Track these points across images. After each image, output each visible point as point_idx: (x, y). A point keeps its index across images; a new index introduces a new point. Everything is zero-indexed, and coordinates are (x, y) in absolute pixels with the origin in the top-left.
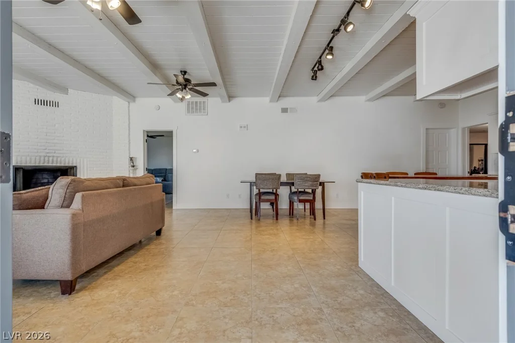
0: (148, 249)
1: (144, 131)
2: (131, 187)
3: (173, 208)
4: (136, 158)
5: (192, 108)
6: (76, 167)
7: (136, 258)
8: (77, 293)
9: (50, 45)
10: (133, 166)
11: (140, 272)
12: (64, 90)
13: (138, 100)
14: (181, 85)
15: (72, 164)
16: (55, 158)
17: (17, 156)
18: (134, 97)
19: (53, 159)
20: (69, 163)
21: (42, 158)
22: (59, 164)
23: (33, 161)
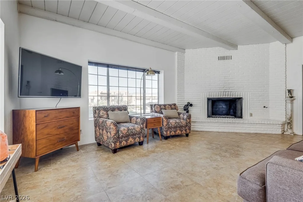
6: (242, 98)
10: (291, 97)
13: (295, 40)
15: (240, 96)
16: (229, 93)
17: (210, 92)
18: (292, 38)
19: (228, 93)
20: (238, 96)
21: (222, 93)
22: (231, 97)
23: (217, 95)
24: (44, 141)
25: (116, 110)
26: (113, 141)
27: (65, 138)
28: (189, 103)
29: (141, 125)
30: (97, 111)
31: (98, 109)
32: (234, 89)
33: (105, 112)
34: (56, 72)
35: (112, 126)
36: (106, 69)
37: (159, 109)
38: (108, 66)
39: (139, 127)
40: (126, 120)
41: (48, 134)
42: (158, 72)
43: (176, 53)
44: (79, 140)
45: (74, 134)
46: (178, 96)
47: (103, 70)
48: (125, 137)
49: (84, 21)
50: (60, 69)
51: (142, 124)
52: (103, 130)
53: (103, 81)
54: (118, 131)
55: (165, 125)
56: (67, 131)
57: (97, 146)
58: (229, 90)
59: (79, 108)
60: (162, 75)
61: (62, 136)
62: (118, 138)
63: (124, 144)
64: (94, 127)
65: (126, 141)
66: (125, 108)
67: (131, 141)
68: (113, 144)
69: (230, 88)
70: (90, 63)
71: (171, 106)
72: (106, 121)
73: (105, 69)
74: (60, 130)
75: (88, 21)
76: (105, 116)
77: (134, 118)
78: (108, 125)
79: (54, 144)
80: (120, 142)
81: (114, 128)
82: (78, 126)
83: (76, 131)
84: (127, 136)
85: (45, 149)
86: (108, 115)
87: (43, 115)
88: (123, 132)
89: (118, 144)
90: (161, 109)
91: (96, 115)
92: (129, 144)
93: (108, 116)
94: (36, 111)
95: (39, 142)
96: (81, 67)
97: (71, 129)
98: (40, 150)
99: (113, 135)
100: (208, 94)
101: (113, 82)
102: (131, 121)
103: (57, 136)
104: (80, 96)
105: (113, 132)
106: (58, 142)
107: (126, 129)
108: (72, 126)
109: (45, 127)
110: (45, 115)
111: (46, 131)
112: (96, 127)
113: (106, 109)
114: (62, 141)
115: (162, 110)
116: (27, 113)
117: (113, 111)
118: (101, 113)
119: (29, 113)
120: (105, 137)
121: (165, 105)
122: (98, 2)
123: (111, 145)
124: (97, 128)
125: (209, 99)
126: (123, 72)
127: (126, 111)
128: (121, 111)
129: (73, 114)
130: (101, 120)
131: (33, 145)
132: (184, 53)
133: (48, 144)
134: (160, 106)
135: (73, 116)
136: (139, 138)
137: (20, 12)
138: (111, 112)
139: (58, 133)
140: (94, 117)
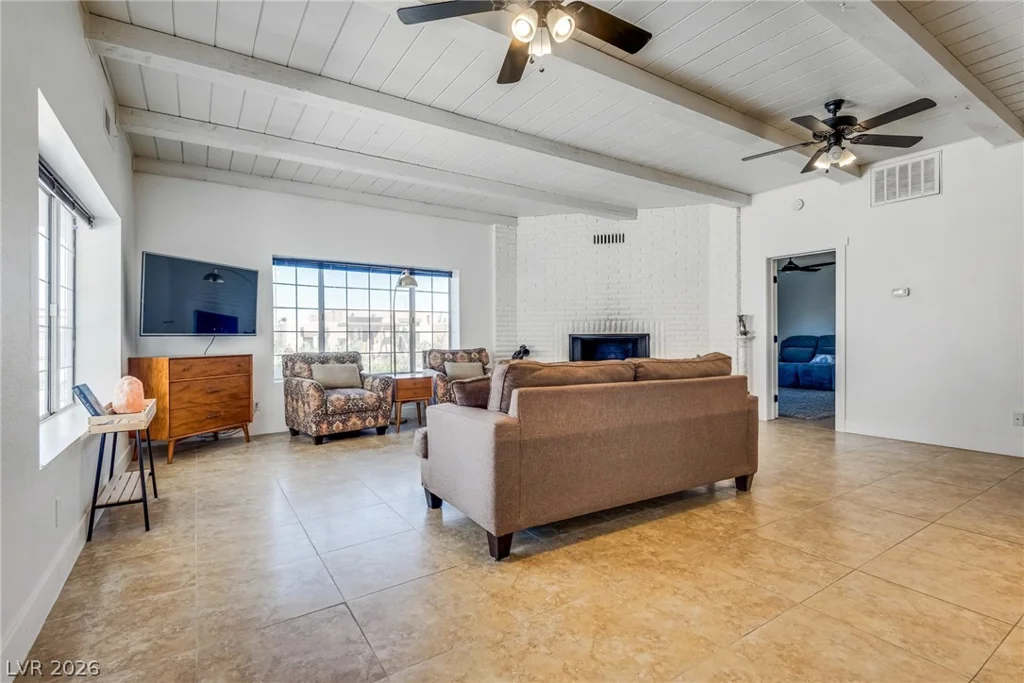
0: (691, 515)
1: (769, 260)
2: (654, 382)
3: (837, 429)
4: (752, 317)
5: (891, 185)
6: (648, 335)
7: (653, 528)
8: (511, 561)
9: (577, 148)
10: (745, 333)
11: (629, 565)
12: (630, 212)
13: (757, 199)
14: (825, 138)
15: (643, 330)
16: (619, 322)
17: (574, 321)
18: (749, 195)
19: (616, 325)
20: (637, 330)
21: (602, 323)
22: (623, 332)
23: (592, 328)
24: (183, 413)
25: (332, 361)
26: (314, 420)
27: (222, 413)
28: (523, 347)
29: (381, 393)
30: (290, 364)
31: (291, 360)
32: (630, 314)
33: (306, 366)
34: (207, 277)
35: (312, 391)
36: (317, 270)
37: (439, 361)
38: (321, 265)
39: (375, 395)
40: (350, 383)
41: (189, 402)
42: (450, 274)
43: (494, 226)
44: (250, 421)
45: (238, 407)
46: (497, 331)
47: (310, 275)
48: (340, 414)
49: (263, 176)
50: (216, 271)
51: (384, 390)
52: (297, 401)
53: (310, 297)
54: (324, 402)
55: (440, 395)
56: (225, 399)
57: (290, 436)
58: (618, 317)
59: (250, 356)
60: (455, 280)
61: (216, 408)
62: (324, 414)
63: (338, 427)
64: (283, 397)
65: (344, 422)
66: (354, 358)
67: (355, 423)
68: (314, 426)
69: (621, 312)
70: (278, 261)
71: (470, 354)
72: (302, 382)
73: (315, 271)
74: (212, 396)
75: (271, 174)
76: (306, 374)
77: (370, 379)
78: (305, 389)
79: (201, 421)
80: (330, 424)
81: (317, 395)
82: (249, 392)
83: (244, 402)
84: (346, 413)
85: (184, 427)
86: (311, 370)
87: (181, 368)
88: (336, 403)
89: (324, 426)
90: (444, 360)
91: (288, 373)
92: (349, 429)
93: (311, 375)
94: (170, 359)
95: (176, 414)
96: (255, 274)
97: (234, 397)
98: (175, 427)
99: (313, 408)
100: (571, 325)
101: (333, 299)
102: (363, 384)
103: (207, 408)
104: (254, 332)
105: (314, 404)
106: (207, 419)
107: (343, 397)
108: (235, 391)
109: (184, 389)
110: (183, 367)
111: (186, 396)
112: (286, 396)
113: (308, 360)
114: (215, 417)
115: (446, 363)
116: (154, 363)
117: (323, 363)
118: (297, 367)
119: (157, 363)
120: (302, 414)
121: (454, 353)
122: (280, 160)
123: (311, 427)
124: (289, 398)
125: (574, 339)
126: (358, 278)
127: (355, 365)
128: (343, 363)
129: (236, 368)
130: (295, 381)
131: (165, 418)
132: (516, 225)
133: (191, 420)
134: (443, 353)
135: (238, 372)
136: (376, 418)
137: (136, 171)
138: (320, 365)
139: (208, 402)
140: (285, 376)
